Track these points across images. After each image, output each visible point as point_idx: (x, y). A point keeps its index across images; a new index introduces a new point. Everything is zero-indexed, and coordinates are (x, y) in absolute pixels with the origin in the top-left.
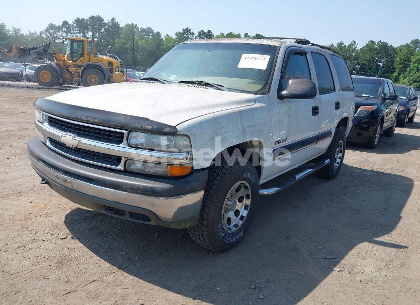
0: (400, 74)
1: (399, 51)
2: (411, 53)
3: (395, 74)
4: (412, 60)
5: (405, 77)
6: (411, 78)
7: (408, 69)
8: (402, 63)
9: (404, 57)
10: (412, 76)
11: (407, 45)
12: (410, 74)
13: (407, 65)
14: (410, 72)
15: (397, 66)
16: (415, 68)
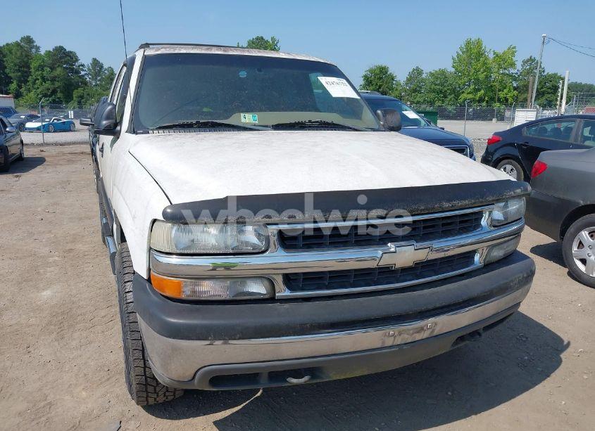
0: (20, 87)
1: (6, 51)
2: (26, 56)
3: (13, 86)
4: (32, 66)
5: (29, 91)
6: (39, 91)
7: (30, 79)
8: (19, 71)
9: (18, 61)
10: (38, 88)
11: (17, 44)
12: (36, 86)
13: (26, 72)
14: (34, 83)
15: (11, 75)
16: (39, 77)
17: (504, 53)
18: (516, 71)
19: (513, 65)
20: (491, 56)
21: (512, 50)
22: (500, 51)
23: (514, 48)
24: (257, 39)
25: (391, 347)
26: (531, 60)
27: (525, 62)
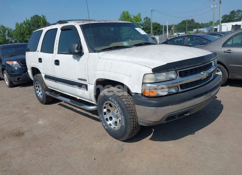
17: (137, 16)
18: (142, 22)
19: (141, 20)
20: (133, 17)
21: (139, 15)
22: (136, 15)
23: (140, 14)
24: (35, 16)
25: (204, 102)
26: (147, 18)
27: (145, 19)
